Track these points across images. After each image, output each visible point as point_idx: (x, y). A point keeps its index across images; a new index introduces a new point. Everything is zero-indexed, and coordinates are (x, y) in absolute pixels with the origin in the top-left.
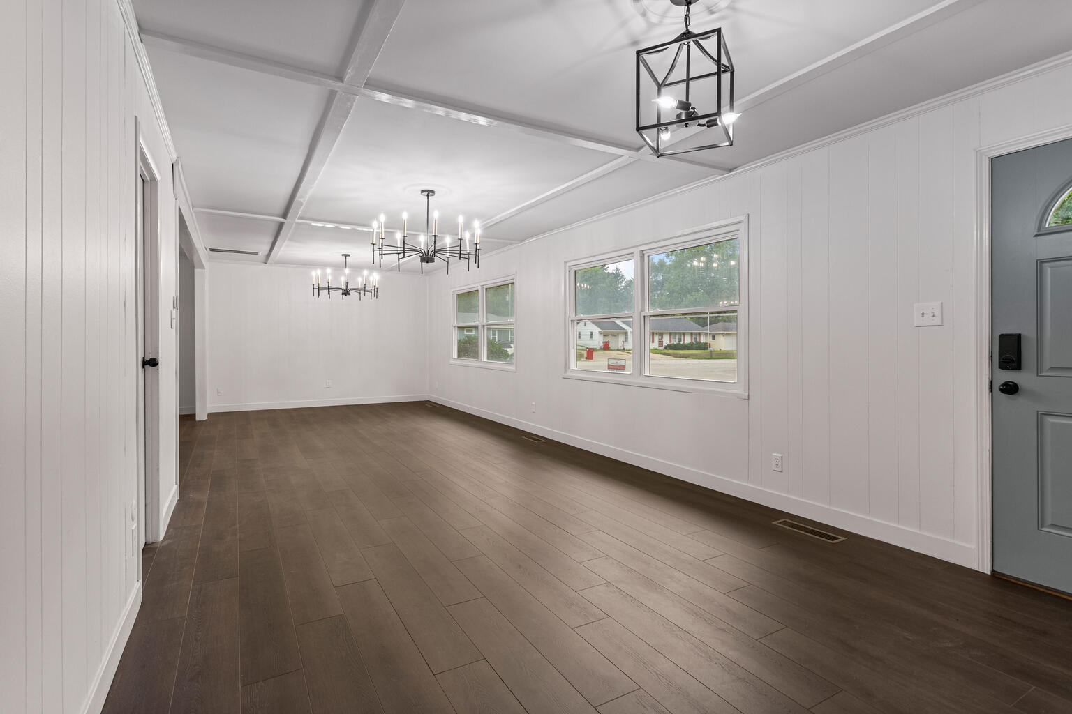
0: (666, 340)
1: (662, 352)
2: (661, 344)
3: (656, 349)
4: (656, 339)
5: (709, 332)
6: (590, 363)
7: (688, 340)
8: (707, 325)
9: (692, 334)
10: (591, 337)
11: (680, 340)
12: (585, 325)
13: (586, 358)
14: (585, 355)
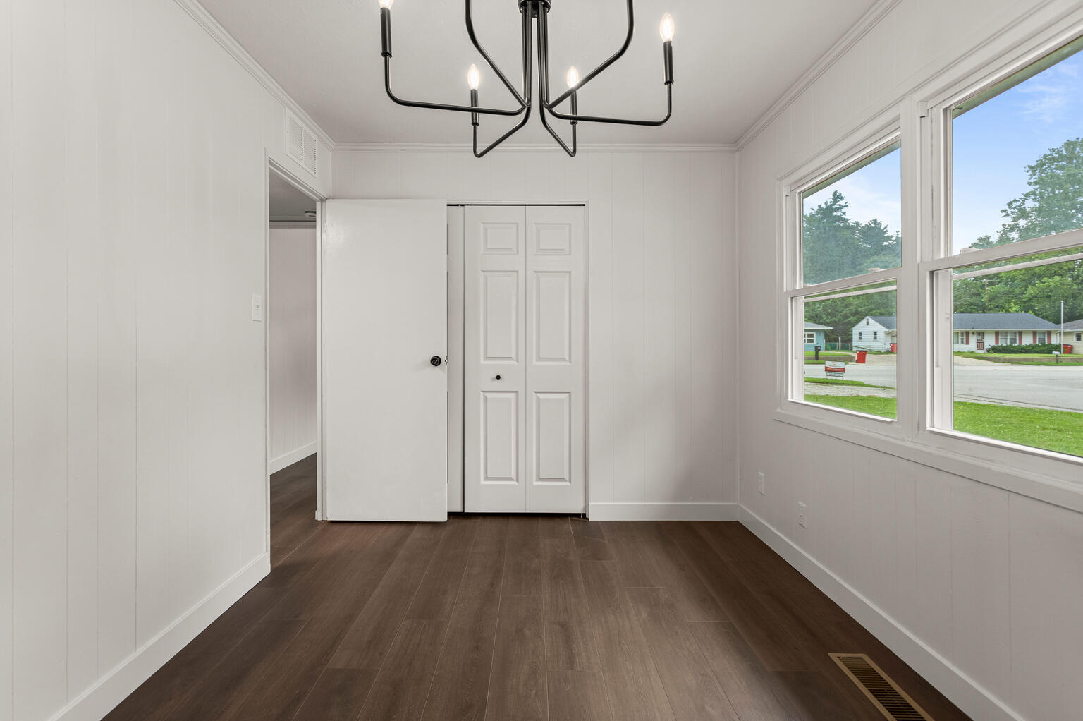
0: (990, 341)
1: (984, 355)
2: (980, 346)
3: (972, 352)
4: (973, 340)
5: (1062, 330)
6: (861, 366)
7: (1027, 341)
8: (1060, 323)
9: (1035, 333)
10: (875, 338)
11: (1013, 340)
12: (868, 324)
13: (857, 362)
14: (856, 359)
